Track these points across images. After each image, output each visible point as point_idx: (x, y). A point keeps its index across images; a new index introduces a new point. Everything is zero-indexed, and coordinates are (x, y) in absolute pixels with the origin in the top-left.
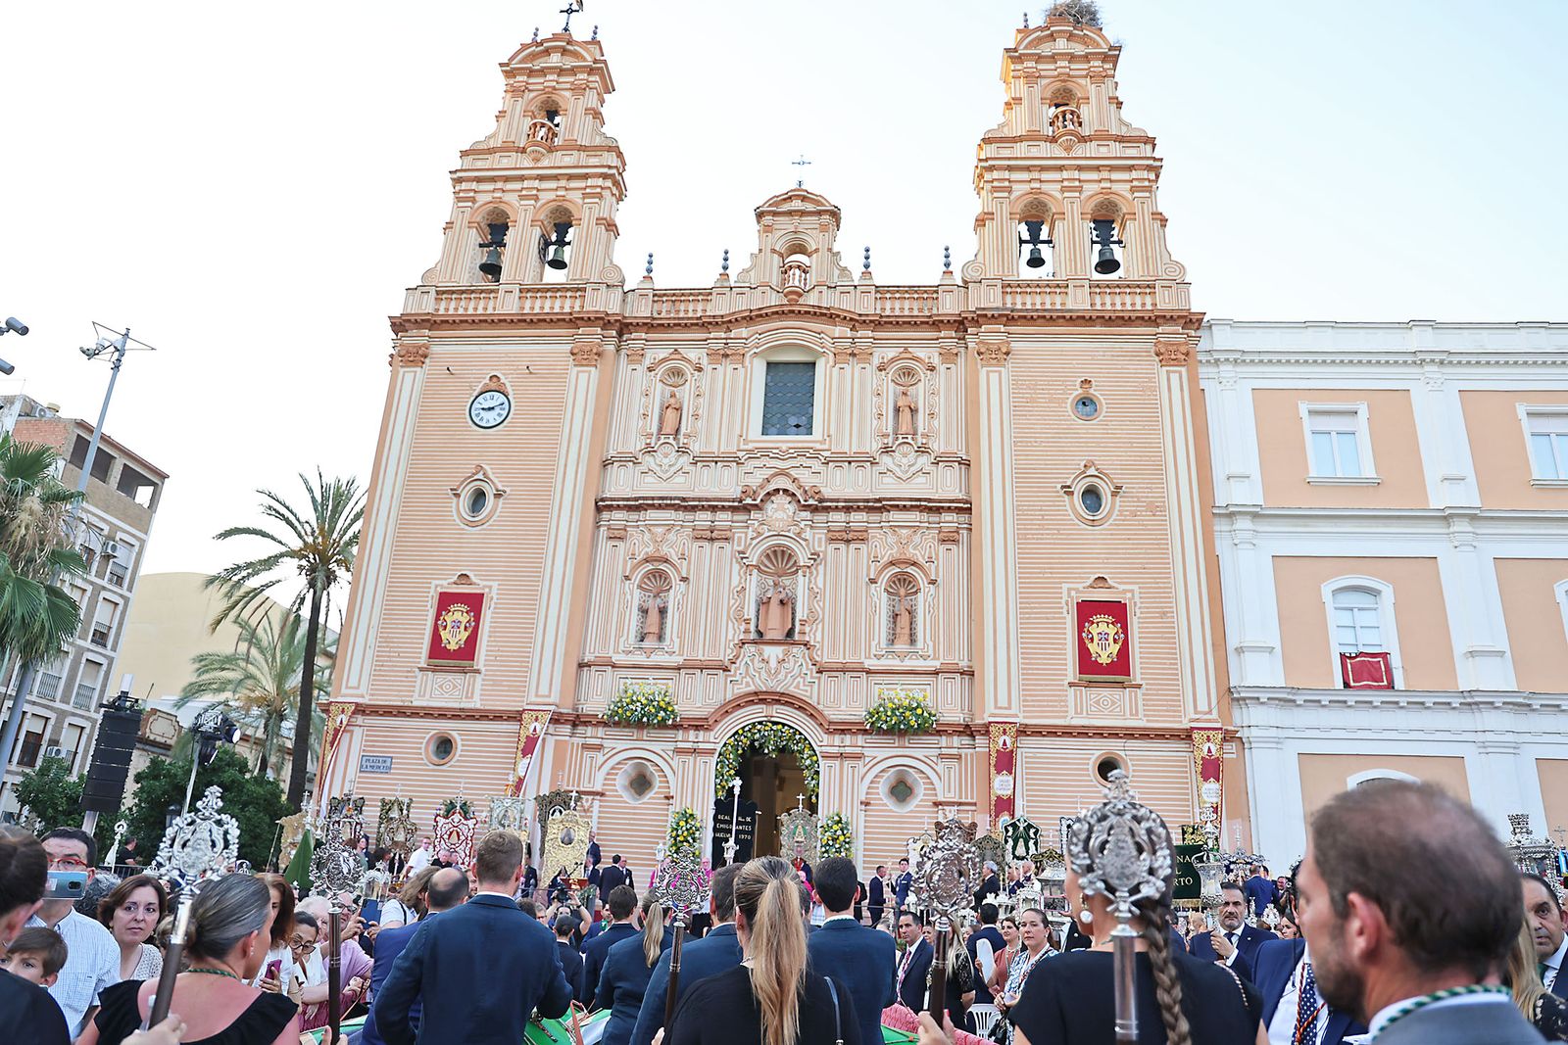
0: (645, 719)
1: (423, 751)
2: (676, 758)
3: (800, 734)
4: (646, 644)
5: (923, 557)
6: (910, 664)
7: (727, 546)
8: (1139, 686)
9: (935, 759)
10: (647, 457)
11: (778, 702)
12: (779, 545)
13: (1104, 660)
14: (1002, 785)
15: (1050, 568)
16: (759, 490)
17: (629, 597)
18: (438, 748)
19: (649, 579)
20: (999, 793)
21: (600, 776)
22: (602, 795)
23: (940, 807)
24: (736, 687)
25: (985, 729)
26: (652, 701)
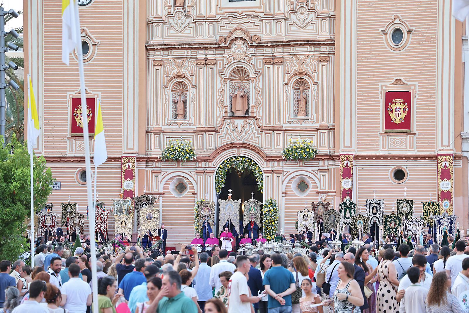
0: (180, 159)
1: (75, 178)
2: (196, 175)
3: (254, 161)
4: (177, 120)
5: (311, 70)
6: (305, 125)
7: (214, 68)
8: (415, 134)
9: (316, 172)
10: (170, 20)
11: (242, 147)
12: (240, 67)
13: (398, 121)
14: (346, 184)
15: (374, 75)
16: (227, 39)
17: (168, 97)
18: (81, 176)
19: (177, 86)
20: (345, 187)
21: (162, 185)
22: (163, 194)
23: (319, 194)
24: (223, 140)
25: (339, 157)
26: (183, 149)
